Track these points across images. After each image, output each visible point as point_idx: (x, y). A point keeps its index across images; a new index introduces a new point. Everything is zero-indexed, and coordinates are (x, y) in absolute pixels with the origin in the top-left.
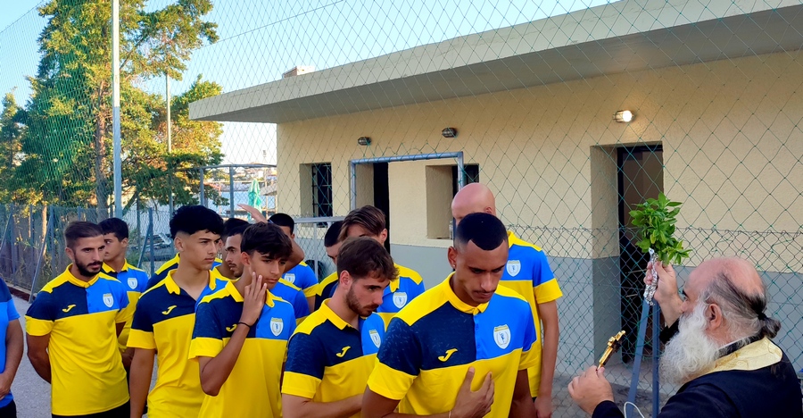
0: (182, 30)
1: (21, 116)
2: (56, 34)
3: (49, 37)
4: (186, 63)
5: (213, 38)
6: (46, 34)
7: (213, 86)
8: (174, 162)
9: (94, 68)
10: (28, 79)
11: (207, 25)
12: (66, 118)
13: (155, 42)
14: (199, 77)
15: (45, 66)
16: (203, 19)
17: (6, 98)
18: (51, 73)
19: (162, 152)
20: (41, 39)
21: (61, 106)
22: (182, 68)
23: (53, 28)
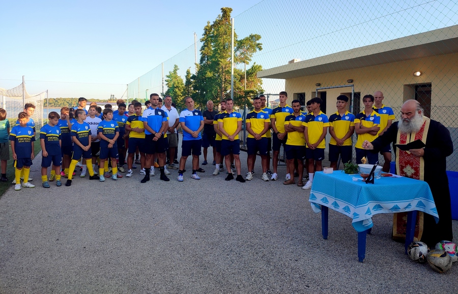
0: (250, 46)
1: (194, 77)
2: (206, 48)
3: (204, 49)
4: (251, 58)
5: (260, 49)
6: (203, 48)
7: (260, 66)
8: (247, 93)
9: (222, 60)
10: (196, 64)
11: (259, 44)
12: (211, 78)
13: (241, 51)
14: (255, 63)
15: (202, 60)
16: (257, 42)
17: (187, 71)
18: (204, 62)
19: (243, 90)
20: (201, 50)
21: (209, 74)
22: (250, 60)
23: (205, 46)
